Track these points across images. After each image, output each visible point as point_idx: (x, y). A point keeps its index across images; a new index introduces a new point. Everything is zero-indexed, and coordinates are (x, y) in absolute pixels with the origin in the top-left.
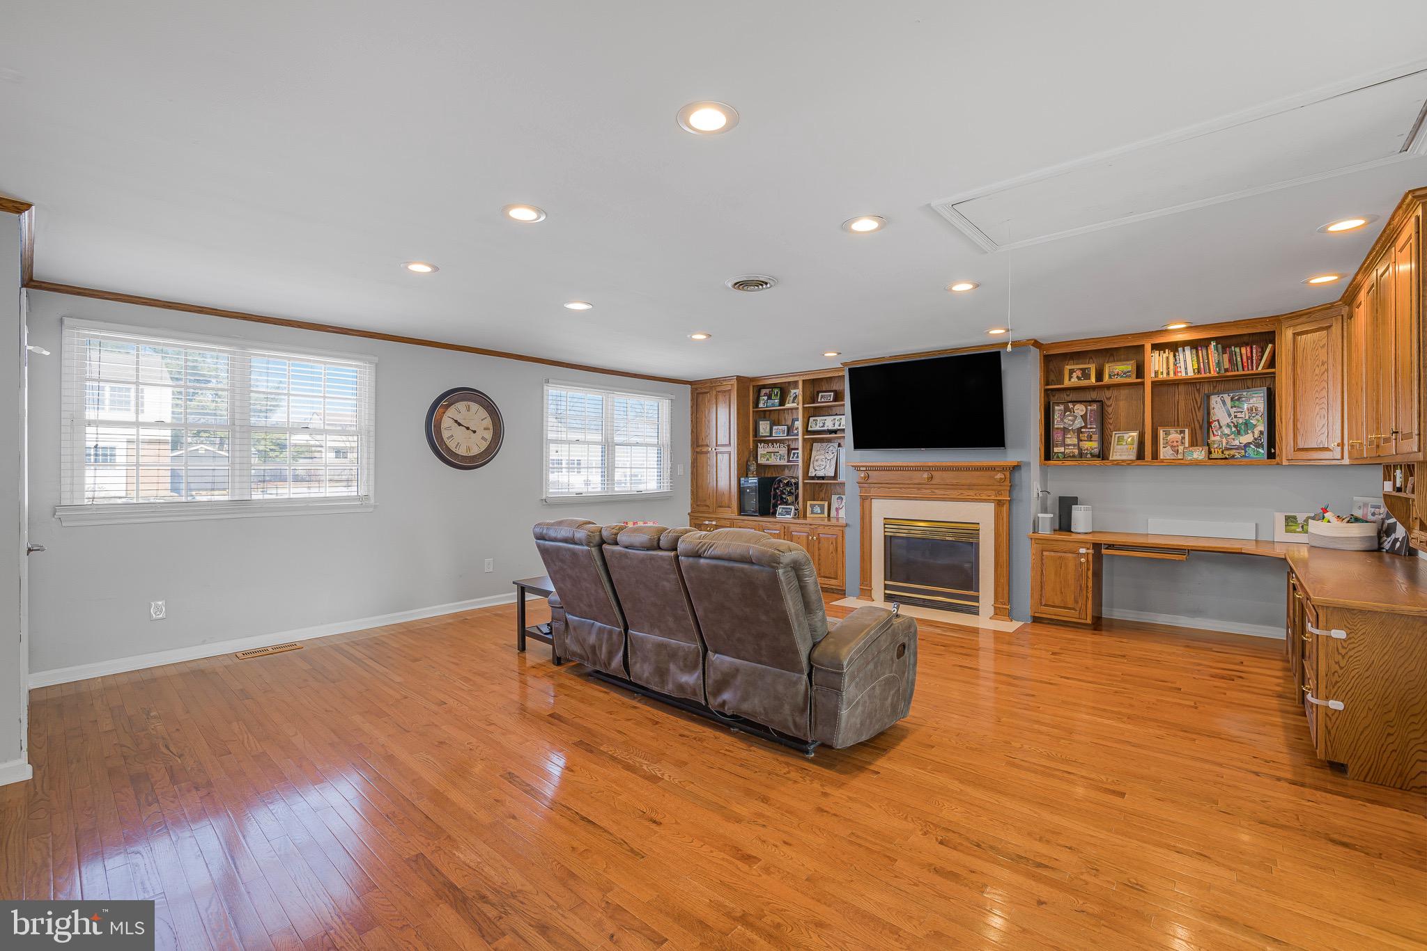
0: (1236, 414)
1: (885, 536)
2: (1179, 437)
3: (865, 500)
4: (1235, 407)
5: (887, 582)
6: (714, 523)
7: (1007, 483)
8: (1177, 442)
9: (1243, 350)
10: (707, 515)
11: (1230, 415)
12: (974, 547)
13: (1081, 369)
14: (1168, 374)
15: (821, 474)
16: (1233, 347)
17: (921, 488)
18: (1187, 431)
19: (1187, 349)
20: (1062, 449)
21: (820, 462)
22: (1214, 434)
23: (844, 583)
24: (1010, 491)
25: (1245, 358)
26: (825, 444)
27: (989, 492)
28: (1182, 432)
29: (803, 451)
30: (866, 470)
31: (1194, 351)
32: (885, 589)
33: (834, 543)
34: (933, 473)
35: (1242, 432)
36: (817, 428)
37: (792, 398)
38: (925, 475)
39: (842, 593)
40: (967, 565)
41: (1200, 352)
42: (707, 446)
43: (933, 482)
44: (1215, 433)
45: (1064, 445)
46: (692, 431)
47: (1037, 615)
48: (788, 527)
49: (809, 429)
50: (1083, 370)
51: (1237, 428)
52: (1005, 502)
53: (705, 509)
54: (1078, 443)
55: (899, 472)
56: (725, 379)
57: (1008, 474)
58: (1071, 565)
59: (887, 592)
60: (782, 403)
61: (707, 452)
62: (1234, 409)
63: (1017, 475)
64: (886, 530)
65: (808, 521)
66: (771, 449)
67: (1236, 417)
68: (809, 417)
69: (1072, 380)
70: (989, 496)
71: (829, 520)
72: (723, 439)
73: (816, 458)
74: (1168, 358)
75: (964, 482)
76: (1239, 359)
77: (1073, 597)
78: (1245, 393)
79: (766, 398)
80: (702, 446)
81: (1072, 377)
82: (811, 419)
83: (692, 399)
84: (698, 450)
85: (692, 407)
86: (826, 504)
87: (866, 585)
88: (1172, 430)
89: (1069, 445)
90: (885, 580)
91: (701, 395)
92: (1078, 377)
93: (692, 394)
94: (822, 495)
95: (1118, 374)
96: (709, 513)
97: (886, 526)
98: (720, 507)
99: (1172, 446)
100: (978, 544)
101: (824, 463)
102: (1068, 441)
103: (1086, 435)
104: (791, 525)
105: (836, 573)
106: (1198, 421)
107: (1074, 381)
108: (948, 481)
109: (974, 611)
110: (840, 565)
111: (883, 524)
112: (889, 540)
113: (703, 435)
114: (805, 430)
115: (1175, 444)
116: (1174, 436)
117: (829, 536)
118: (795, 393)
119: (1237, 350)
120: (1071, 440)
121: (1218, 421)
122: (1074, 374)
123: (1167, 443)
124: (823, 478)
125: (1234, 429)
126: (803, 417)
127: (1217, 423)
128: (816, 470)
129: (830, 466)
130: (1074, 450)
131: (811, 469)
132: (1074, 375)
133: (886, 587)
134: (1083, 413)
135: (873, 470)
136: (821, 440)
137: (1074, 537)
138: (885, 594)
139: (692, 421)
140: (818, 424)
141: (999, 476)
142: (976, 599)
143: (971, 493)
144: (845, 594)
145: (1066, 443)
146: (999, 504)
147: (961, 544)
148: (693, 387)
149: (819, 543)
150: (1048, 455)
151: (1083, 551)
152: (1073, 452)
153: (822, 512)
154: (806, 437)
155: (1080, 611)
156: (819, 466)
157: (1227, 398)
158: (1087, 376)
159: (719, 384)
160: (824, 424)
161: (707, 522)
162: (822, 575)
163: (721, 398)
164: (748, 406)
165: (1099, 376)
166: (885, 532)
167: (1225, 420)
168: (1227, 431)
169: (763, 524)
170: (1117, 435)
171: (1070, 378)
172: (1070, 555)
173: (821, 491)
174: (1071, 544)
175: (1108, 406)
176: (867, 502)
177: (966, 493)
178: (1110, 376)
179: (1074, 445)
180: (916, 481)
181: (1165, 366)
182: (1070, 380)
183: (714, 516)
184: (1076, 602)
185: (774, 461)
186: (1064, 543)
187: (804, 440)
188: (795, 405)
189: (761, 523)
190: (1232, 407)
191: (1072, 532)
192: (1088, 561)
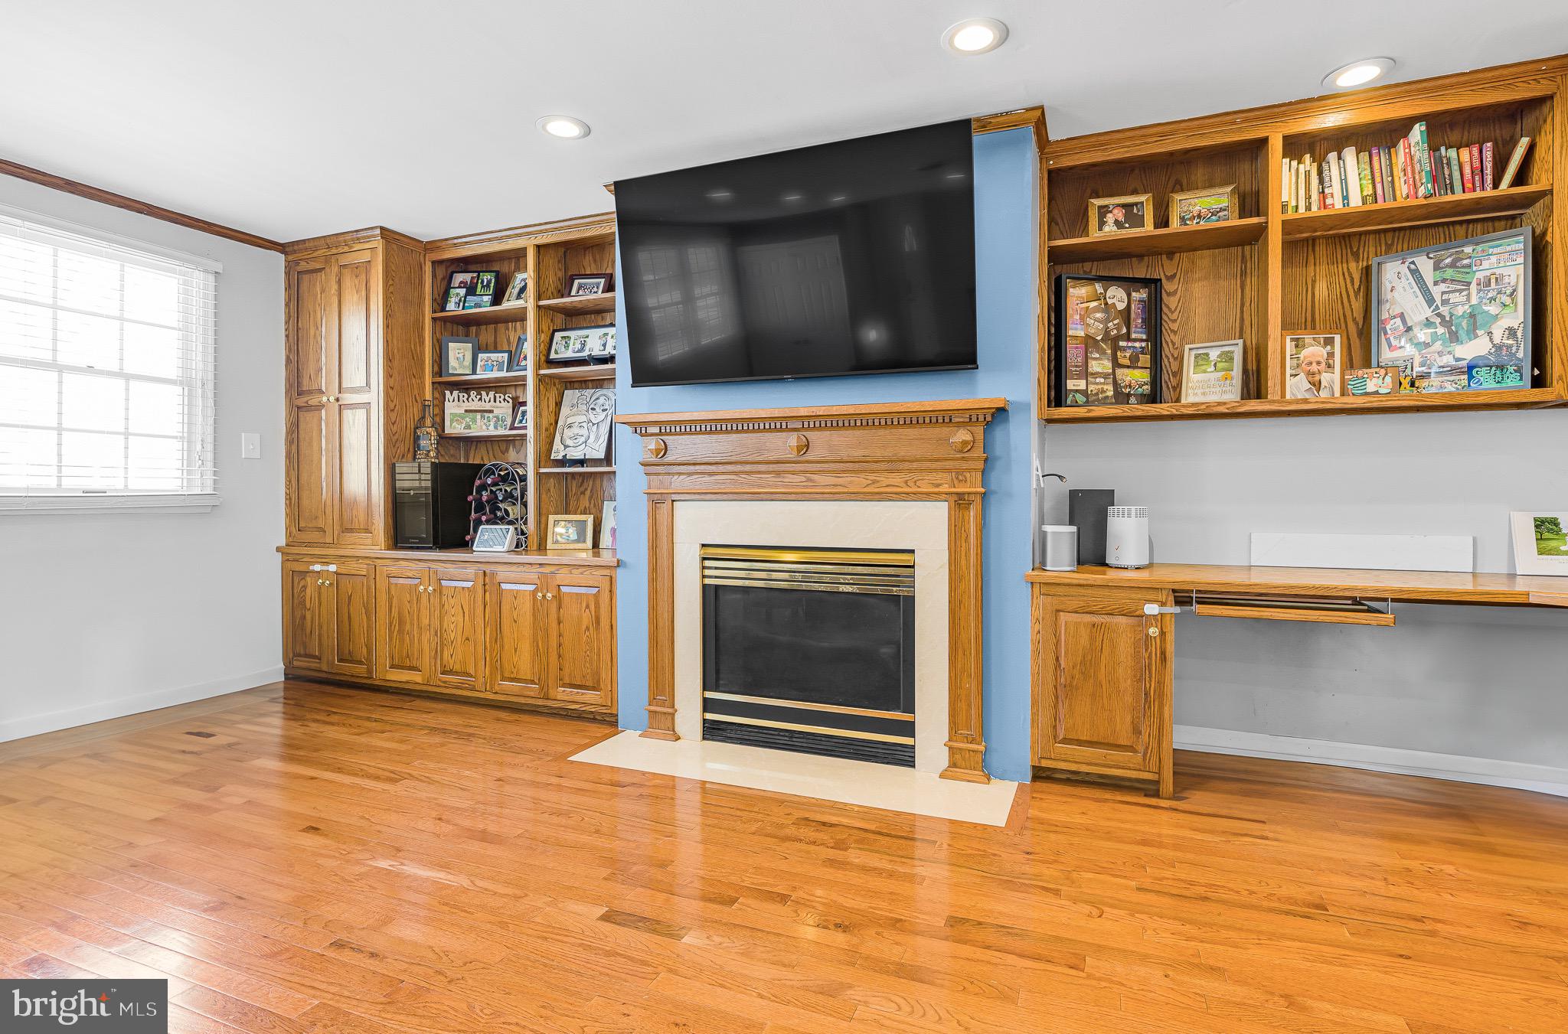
0: (1445, 297)
1: (705, 587)
2: (1321, 352)
3: (659, 503)
4: (1444, 281)
5: (709, 695)
6: (333, 568)
7: (978, 452)
8: (1318, 363)
9: (1465, 154)
10: (317, 551)
11: (1430, 301)
12: (906, 606)
13: (1124, 206)
14: (1308, 208)
15: (576, 454)
16: (1443, 149)
17: (784, 472)
18: (1337, 338)
19: (1349, 154)
20: (1081, 384)
21: (575, 430)
22: (1390, 345)
23: (614, 701)
24: (983, 472)
25: (1467, 170)
26: (588, 392)
27: (939, 477)
28: (1329, 342)
29: (538, 406)
30: (660, 433)
31: (1365, 156)
32: (705, 710)
33: (592, 607)
34: (809, 434)
35: (1462, 334)
36: (569, 354)
37: (516, 291)
38: (793, 440)
39: (607, 722)
40: (886, 651)
41: (1375, 159)
42: (321, 392)
43: (809, 456)
44: (1394, 342)
45: (1085, 374)
46: (288, 360)
47: (1045, 763)
48: (493, 574)
49: (553, 356)
50: (1127, 207)
51: (1449, 328)
52: (972, 497)
53: (314, 536)
54: (1114, 371)
55: (734, 436)
56: (355, 237)
57: (979, 430)
58: (1125, 646)
59: (709, 716)
60: (497, 300)
61: (320, 407)
62: (1443, 287)
63: (999, 433)
64: (707, 572)
65: (550, 558)
66: (475, 404)
67: (1445, 302)
68: (554, 331)
69: (1106, 229)
70: (938, 486)
71: (597, 554)
72: (354, 376)
73: (569, 421)
74: (1308, 174)
75: (879, 453)
76: (1456, 175)
77: (1129, 719)
78: (1468, 250)
79: (462, 292)
80: (310, 392)
81: (1105, 222)
82: (558, 335)
83: (288, 287)
84: (301, 402)
85: (287, 305)
86: (590, 519)
87: (663, 704)
88: (1308, 338)
89: (1096, 375)
90: (705, 688)
91: (306, 277)
92: (1117, 223)
93: (288, 273)
94: (585, 502)
95: (1199, 216)
96: (324, 545)
97: (707, 563)
98: (351, 530)
99: (1310, 374)
100: (910, 601)
101: (584, 432)
102: (1095, 366)
103: (1128, 355)
104: (499, 568)
105: (597, 674)
106: (1354, 320)
107: (1110, 230)
108: (844, 454)
109: (904, 757)
110: (606, 657)
111: (698, 560)
112: (712, 596)
113: (311, 369)
114: (543, 358)
115: (1314, 368)
116: (1314, 351)
117: (583, 590)
118: (524, 280)
119: (1452, 153)
120: (1100, 365)
121: (1402, 316)
122: (1109, 215)
123: (1298, 366)
124: (581, 462)
125: (1441, 330)
126: (539, 331)
127: (1398, 321)
128: (566, 447)
129: (597, 438)
130: (1105, 387)
131: (557, 444)
132: (1110, 218)
133: (708, 705)
134: (1121, 306)
135: (676, 434)
136: (582, 383)
137: (1111, 574)
138: (705, 721)
139: (287, 336)
140: (571, 344)
141: (962, 435)
142: (908, 729)
143: (896, 479)
144: (614, 724)
145: (1090, 370)
146: (960, 502)
147: (872, 600)
148: (290, 258)
149: (560, 607)
150: (1057, 394)
151: (1151, 609)
152: (1103, 391)
153: (581, 538)
154: (543, 372)
155: (1145, 755)
156: (575, 437)
157: (1425, 265)
158: (1137, 221)
159: (346, 249)
160: (584, 345)
161: (317, 568)
162: (567, 680)
163: (348, 282)
164: (421, 304)
165: (1162, 221)
166: (704, 577)
167: (1417, 310)
168: (1422, 335)
169: (439, 567)
170: (1193, 353)
171: (1102, 224)
172: (1122, 620)
173: (583, 493)
174: (1123, 594)
175: (1169, 294)
176: (665, 508)
177: (885, 479)
178: (1183, 220)
179: (1105, 376)
180: (773, 457)
181: (1302, 192)
182: (1100, 229)
183: (331, 552)
184: (1137, 732)
185: (481, 428)
186: (1106, 592)
187: (541, 380)
188: (520, 303)
189: (433, 566)
190: (1436, 283)
191: (1107, 565)
192: (1163, 633)
